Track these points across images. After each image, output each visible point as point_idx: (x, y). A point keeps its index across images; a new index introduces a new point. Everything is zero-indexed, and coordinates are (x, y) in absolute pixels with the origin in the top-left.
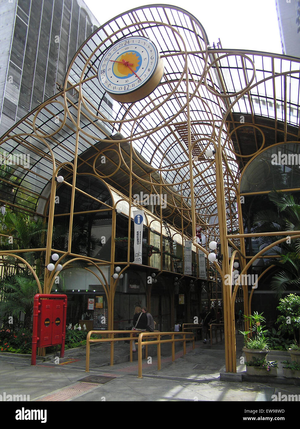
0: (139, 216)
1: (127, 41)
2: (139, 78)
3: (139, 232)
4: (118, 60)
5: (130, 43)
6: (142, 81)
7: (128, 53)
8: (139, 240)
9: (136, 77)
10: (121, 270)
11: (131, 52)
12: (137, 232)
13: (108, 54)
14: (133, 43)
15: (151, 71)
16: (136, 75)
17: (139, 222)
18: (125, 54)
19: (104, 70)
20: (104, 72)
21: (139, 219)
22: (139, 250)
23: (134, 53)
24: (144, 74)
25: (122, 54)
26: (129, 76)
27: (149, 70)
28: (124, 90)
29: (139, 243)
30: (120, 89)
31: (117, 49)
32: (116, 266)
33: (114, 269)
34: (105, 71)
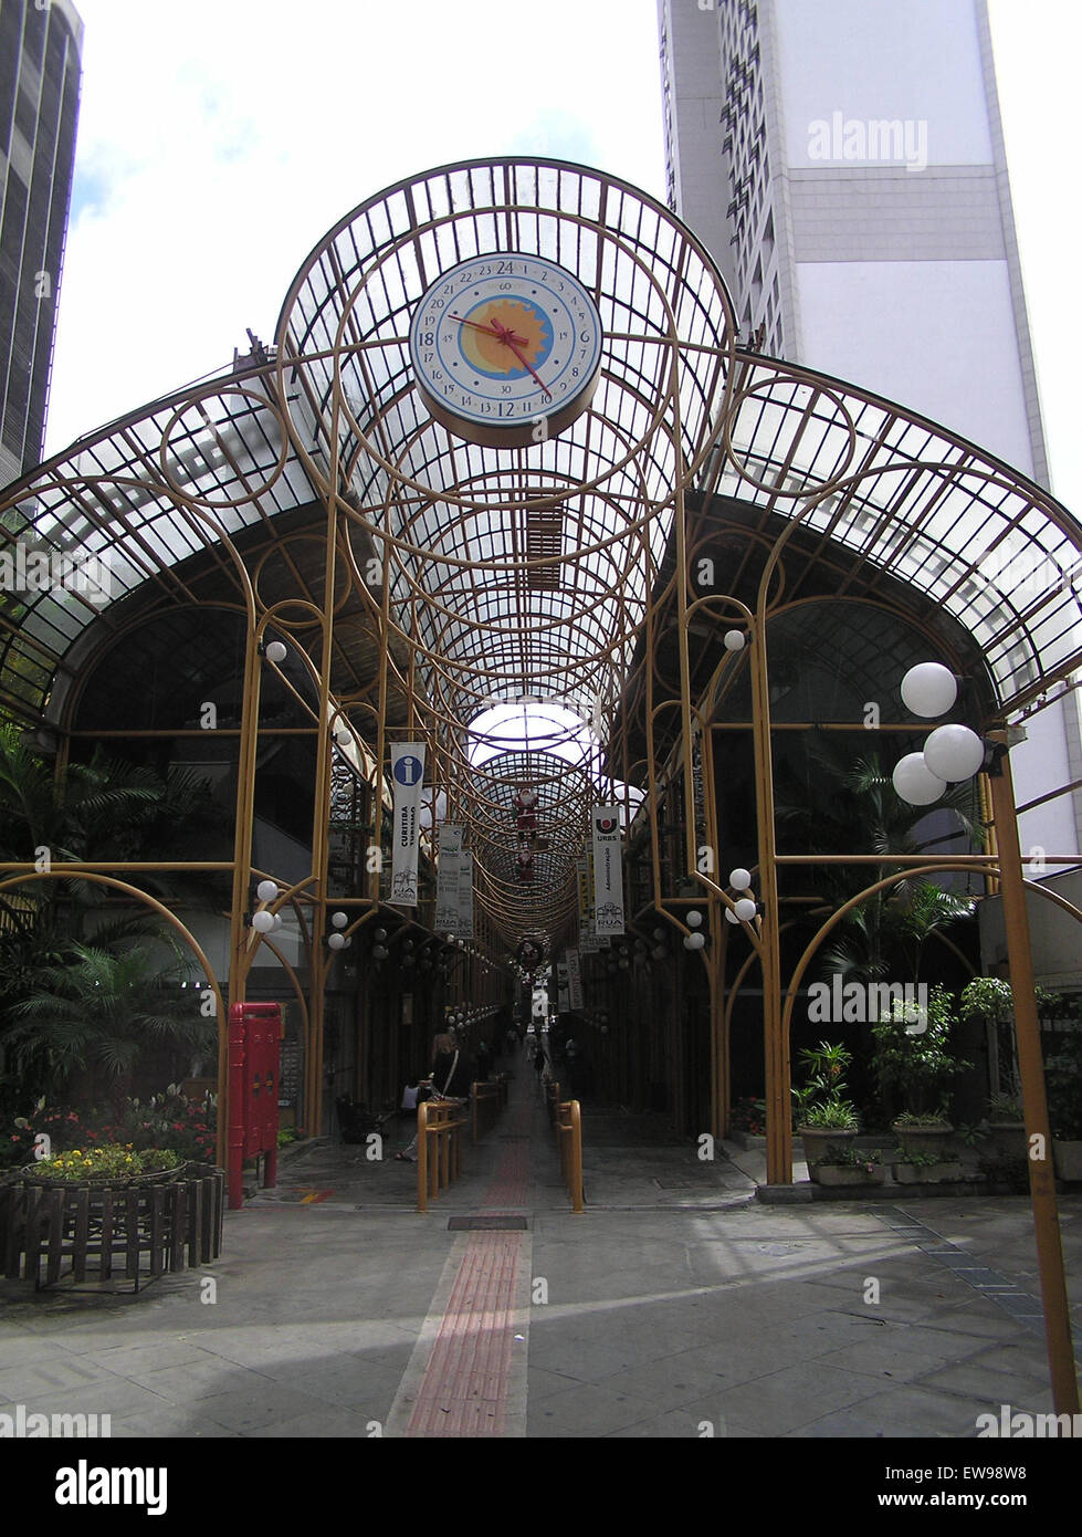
0: (409, 761)
1: (507, 262)
2: (544, 388)
3: (409, 810)
4: (476, 318)
5: (515, 273)
6: (556, 399)
7: (511, 301)
8: (409, 833)
9: (534, 382)
10: (350, 922)
11: (518, 302)
12: (403, 809)
13: (443, 288)
14: (524, 276)
15: (581, 375)
16: (535, 376)
17: (409, 779)
18: (501, 301)
19: (430, 336)
20: (429, 342)
21: (409, 770)
22: (409, 862)
23: (528, 306)
24: (561, 380)
25: (491, 299)
26: (514, 375)
27: (575, 372)
28: (497, 416)
29: (408, 841)
30: (486, 408)
31: (473, 280)
32: (332, 910)
33: (326, 919)
34: (434, 339)
